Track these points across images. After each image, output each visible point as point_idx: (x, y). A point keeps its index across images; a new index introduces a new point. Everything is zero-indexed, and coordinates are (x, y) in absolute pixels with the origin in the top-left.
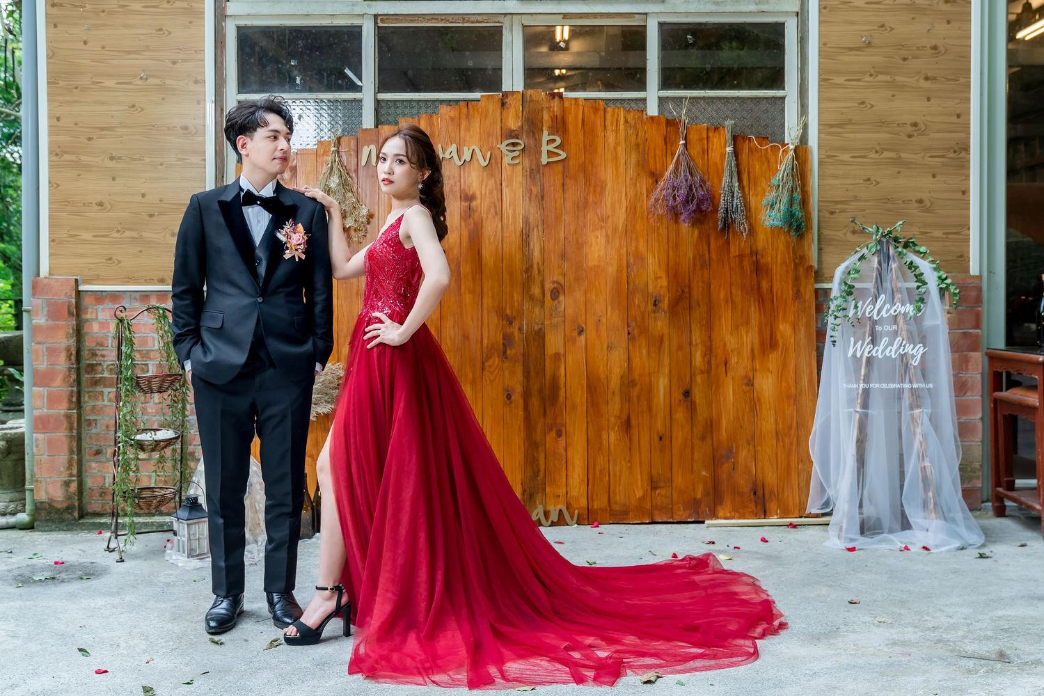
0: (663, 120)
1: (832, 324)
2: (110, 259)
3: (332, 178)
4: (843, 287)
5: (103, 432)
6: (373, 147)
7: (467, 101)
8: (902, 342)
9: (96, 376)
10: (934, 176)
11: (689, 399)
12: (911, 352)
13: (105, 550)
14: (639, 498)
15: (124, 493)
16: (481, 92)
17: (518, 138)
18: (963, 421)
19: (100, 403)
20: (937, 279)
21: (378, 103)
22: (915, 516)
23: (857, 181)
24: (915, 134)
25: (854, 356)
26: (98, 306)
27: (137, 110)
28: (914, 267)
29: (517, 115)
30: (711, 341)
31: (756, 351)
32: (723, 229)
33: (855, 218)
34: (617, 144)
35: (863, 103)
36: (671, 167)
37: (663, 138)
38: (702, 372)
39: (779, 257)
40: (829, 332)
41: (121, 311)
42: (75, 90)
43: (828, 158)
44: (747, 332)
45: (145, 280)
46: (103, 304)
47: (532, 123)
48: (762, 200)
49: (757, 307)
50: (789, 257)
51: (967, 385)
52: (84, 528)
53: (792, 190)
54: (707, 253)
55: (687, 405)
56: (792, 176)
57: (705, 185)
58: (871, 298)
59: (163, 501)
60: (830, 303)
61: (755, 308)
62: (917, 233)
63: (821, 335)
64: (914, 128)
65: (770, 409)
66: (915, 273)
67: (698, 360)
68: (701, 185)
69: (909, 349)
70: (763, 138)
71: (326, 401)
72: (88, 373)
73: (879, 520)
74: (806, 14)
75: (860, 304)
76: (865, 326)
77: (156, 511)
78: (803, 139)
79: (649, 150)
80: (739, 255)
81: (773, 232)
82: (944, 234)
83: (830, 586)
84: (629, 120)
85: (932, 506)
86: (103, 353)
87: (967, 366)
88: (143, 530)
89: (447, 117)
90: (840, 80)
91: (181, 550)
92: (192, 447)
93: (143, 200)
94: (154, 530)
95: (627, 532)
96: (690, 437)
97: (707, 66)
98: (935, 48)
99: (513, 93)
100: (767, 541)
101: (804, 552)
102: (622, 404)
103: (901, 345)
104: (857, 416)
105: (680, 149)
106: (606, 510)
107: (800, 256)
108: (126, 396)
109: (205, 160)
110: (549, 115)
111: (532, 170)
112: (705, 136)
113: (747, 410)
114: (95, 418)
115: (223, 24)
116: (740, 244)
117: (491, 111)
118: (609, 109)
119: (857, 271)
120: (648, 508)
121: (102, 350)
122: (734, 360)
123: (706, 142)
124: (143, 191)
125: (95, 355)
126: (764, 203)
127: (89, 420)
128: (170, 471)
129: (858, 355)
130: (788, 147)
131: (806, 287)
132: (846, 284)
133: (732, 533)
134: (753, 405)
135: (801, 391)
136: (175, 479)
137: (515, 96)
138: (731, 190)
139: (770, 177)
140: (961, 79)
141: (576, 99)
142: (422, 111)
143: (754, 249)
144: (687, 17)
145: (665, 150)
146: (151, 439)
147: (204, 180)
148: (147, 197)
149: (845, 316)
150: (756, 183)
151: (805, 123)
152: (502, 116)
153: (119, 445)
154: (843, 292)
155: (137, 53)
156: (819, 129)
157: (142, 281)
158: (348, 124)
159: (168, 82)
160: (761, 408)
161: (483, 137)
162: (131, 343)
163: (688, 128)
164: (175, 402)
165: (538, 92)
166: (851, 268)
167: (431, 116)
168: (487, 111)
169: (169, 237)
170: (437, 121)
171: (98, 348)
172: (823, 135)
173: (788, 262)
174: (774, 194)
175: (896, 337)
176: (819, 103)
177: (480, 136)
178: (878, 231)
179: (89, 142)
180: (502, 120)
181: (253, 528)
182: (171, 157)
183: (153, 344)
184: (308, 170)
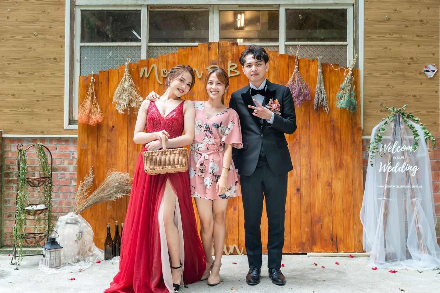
0: (287, 56)
1: (371, 155)
2: (18, 122)
3: (125, 83)
4: (377, 138)
5: (12, 206)
6: (146, 69)
7: (192, 47)
8: (406, 165)
9: (9, 178)
10: (421, 84)
11: (299, 192)
12: (411, 170)
13: (10, 264)
15: (19, 235)
16: (198, 42)
17: (216, 65)
18: (437, 205)
19: (11, 192)
20: (424, 133)
21: (149, 47)
22: (413, 252)
23: (383, 86)
24: (412, 63)
25: (382, 172)
26: (12, 145)
27: (32, 50)
28: (412, 127)
29: (216, 54)
30: (310, 164)
31: (333, 169)
32: (316, 109)
33: (382, 103)
35: (386, 48)
36: (291, 79)
37: (287, 65)
38: (306, 179)
39: (344, 123)
40: (370, 160)
41: (20, 146)
42: (3, 40)
43: (368, 75)
44: (328, 160)
45: (34, 132)
46: (14, 144)
47: (223, 56)
48: (335, 94)
49: (333, 148)
50: (349, 123)
51: (438, 187)
52: (2, 253)
53: (351, 90)
54: (308, 121)
55: (298, 196)
56: (351, 83)
57: (307, 87)
58: (391, 143)
59: (39, 240)
60: (370, 145)
61: (332, 148)
62: (412, 112)
63: (365, 162)
64: (411, 60)
65: (340, 198)
66: (413, 130)
67: (304, 174)
68: (306, 88)
69: (410, 168)
70: (336, 65)
71: (121, 192)
72: (6, 177)
73: (395, 254)
74: (358, 4)
75: (385, 146)
76: (388, 157)
77: (38, 245)
78: (356, 65)
79: (280, 70)
80: (325, 122)
81: (341, 110)
82: (427, 112)
83: (371, 288)
85: (422, 247)
86: (13, 167)
87: (438, 178)
88: (30, 254)
89: (182, 54)
90: (374, 37)
91: (47, 264)
92: (56, 214)
94: (36, 254)
96: (300, 211)
97: (309, 30)
98: (422, 21)
99: (214, 43)
100: (339, 264)
101: (358, 270)
103: (406, 167)
104: (384, 202)
105: (295, 70)
107: (354, 123)
108: (22, 188)
109: (64, 74)
110: (231, 53)
112: (308, 64)
113: (328, 198)
114: (9, 199)
115: (74, 9)
116: (325, 117)
117: (203, 51)
119: (384, 130)
122: (322, 173)
123: (308, 67)
124: (34, 89)
125: (9, 168)
126: (337, 96)
127: (6, 200)
128: (43, 225)
129: (384, 171)
130: (349, 69)
131: (357, 138)
132: (378, 136)
134: (331, 196)
135: (355, 189)
136: (44, 229)
137: (215, 44)
138: (321, 90)
139: (340, 83)
140: (434, 36)
141: (244, 46)
142: (170, 52)
143: (332, 119)
144: (299, 6)
145: (288, 71)
146: (33, 209)
147: (63, 84)
148: (36, 92)
149: (378, 152)
150: (333, 87)
151: (357, 58)
152: (208, 54)
153: (17, 212)
154: (376, 140)
155: (32, 22)
156: (364, 61)
157: (33, 132)
158: (134, 57)
159: (47, 37)
160: (335, 197)
161: (199, 64)
162: (25, 161)
163: (299, 60)
164: (46, 191)
165: (226, 42)
166: (380, 128)
167: (174, 54)
168: (201, 51)
169: (46, 111)
170: (177, 56)
171: (11, 165)
172: (366, 64)
173: (348, 125)
174: (341, 92)
175: (404, 162)
176: (364, 48)
177: (198, 63)
178: (394, 110)
179: (9, 65)
180: (208, 56)
181: (83, 254)
182: (48, 73)
183: (38, 163)
184: (114, 80)
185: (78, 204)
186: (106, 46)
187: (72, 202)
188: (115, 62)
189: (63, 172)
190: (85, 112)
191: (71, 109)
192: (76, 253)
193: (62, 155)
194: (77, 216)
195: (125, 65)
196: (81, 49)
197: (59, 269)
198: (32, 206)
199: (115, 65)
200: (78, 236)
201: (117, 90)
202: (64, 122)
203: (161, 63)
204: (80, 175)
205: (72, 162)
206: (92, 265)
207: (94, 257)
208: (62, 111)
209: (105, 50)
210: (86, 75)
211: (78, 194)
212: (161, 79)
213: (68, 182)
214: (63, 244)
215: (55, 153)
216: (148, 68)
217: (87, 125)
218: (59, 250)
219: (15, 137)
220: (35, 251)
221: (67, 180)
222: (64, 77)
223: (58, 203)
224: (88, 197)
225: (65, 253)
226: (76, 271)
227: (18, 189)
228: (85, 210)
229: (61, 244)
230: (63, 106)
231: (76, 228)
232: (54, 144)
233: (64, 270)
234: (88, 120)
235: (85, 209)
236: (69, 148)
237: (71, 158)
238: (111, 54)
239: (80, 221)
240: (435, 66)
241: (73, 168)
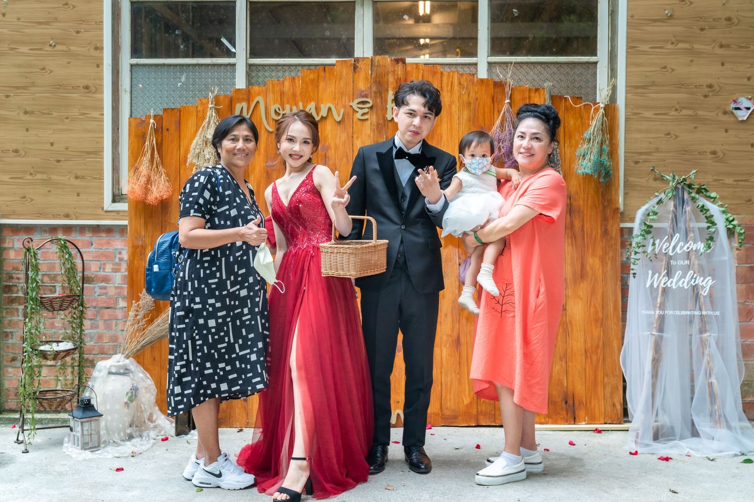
0: (491, 82)
1: (633, 258)
2: (24, 197)
3: (209, 130)
4: (644, 228)
5: (17, 343)
6: (244, 105)
7: (324, 66)
8: (693, 275)
9: (12, 295)
10: (726, 131)
12: (701, 284)
13: (15, 442)
14: (467, 405)
15: (30, 394)
16: (336, 58)
17: (367, 97)
19: (15, 318)
20: (725, 220)
21: (250, 67)
22: (702, 425)
23: (659, 135)
24: (710, 94)
25: (651, 286)
26: (14, 237)
27: (47, 72)
28: (705, 210)
29: (367, 79)
31: (569, 281)
34: (452, 103)
35: (665, 67)
36: (498, 122)
37: (491, 98)
39: (589, 201)
40: (632, 266)
41: (28, 242)
43: (633, 115)
45: (53, 215)
46: (18, 235)
47: (380, 82)
48: (575, 151)
49: (570, 243)
50: (598, 201)
51: (752, 312)
52: (1, 422)
53: (602, 143)
56: (602, 130)
58: (667, 236)
59: (63, 401)
60: (632, 240)
62: (710, 180)
63: (625, 268)
64: (709, 89)
65: (580, 330)
66: (705, 215)
69: (699, 281)
70: (578, 98)
72: (6, 293)
73: (672, 428)
75: (657, 242)
76: (662, 261)
77: (62, 409)
78: (613, 98)
79: (479, 107)
81: (584, 178)
82: (735, 181)
84: (462, 82)
85: (717, 418)
86: (18, 276)
88: (50, 425)
89: (307, 80)
90: (645, 47)
91: (76, 444)
92: (92, 356)
93: (52, 148)
94: (60, 425)
95: (455, 434)
97: (529, 36)
98: (729, 19)
99: (364, 58)
100: (574, 445)
101: (606, 455)
102: (453, 324)
103: (692, 278)
104: (653, 338)
105: (505, 107)
106: (438, 415)
107: (607, 199)
108: (32, 313)
109: (103, 115)
110: (394, 78)
111: (378, 124)
112: (527, 96)
114: (12, 330)
117: (344, 74)
118: (445, 72)
119: (655, 214)
120: (474, 413)
121: (18, 274)
124: (51, 141)
125: (11, 278)
126: (577, 154)
127: (6, 332)
128: (70, 376)
129: (655, 286)
130: (599, 106)
131: (612, 226)
132: (645, 224)
133: (545, 436)
134: (565, 326)
135: (607, 315)
136: (72, 383)
137: (365, 62)
139: (582, 130)
140: (751, 46)
141: (417, 64)
142: (287, 74)
145: (492, 108)
146: (52, 350)
147: (102, 131)
148: (55, 145)
149: (644, 252)
150: (570, 138)
151: (614, 85)
152: (353, 78)
153: (25, 354)
154: (642, 231)
155: (47, 23)
156: (626, 90)
157: (51, 216)
158: (223, 84)
159: (73, 48)
160: (572, 330)
161: (337, 96)
162: (36, 268)
163: (512, 89)
164: (74, 318)
165: (385, 58)
166: (650, 210)
167: (294, 78)
168: (341, 75)
169: (73, 179)
170: (299, 83)
171: (14, 271)
172: (629, 95)
173: (597, 205)
174: (585, 146)
175: (689, 270)
176: (626, 67)
177: (335, 95)
178: (674, 179)
179: (7, 99)
180: (353, 82)
181: (139, 425)
182: (75, 112)
183: (59, 270)
184: (189, 123)
185: (129, 341)
186: (176, 65)
187: (120, 336)
188: (191, 93)
189: (103, 284)
190: (140, 180)
191: (116, 175)
192: (127, 424)
193: (103, 255)
194: (127, 361)
195: (208, 99)
196: (131, 71)
197: (97, 452)
198: (51, 343)
199: (191, 99)
200: (130, 395)
201: (195, 142)
202: (103, 198)
203: (271, 95)
204: (133, 290)
205: (118, 267)
206: (154, 444)
207: (157, 430)
208: (101, 179)
209: (174, 72)
210: (142, 116)
211: (129, 323)
212: (271, 122)
213: (112, 302)
214: (103, 409)
215: (89, 252)
216: (249, 102)
217: (145, 203)
218: (96, 420)
219: (20, 224)
220: (58, 420)
221: (110, 298)
222: (103, 119)
223: (96, 338)
224: (146, 327)
225: (108, 424)
226: (126, 455)
227: (25, 316)
228: (141, 351)
229: (100, 409)
230: (103, 170)
231: (126, 381)
232: (87, 235)
233: (106, 454)
234: (146, 195)
235: (140, 349)
236: (113, 243)
237: (117, 260)
238: (183, 79)
239: (133, 370)
240: (750, 99)
241: (120, 278)
